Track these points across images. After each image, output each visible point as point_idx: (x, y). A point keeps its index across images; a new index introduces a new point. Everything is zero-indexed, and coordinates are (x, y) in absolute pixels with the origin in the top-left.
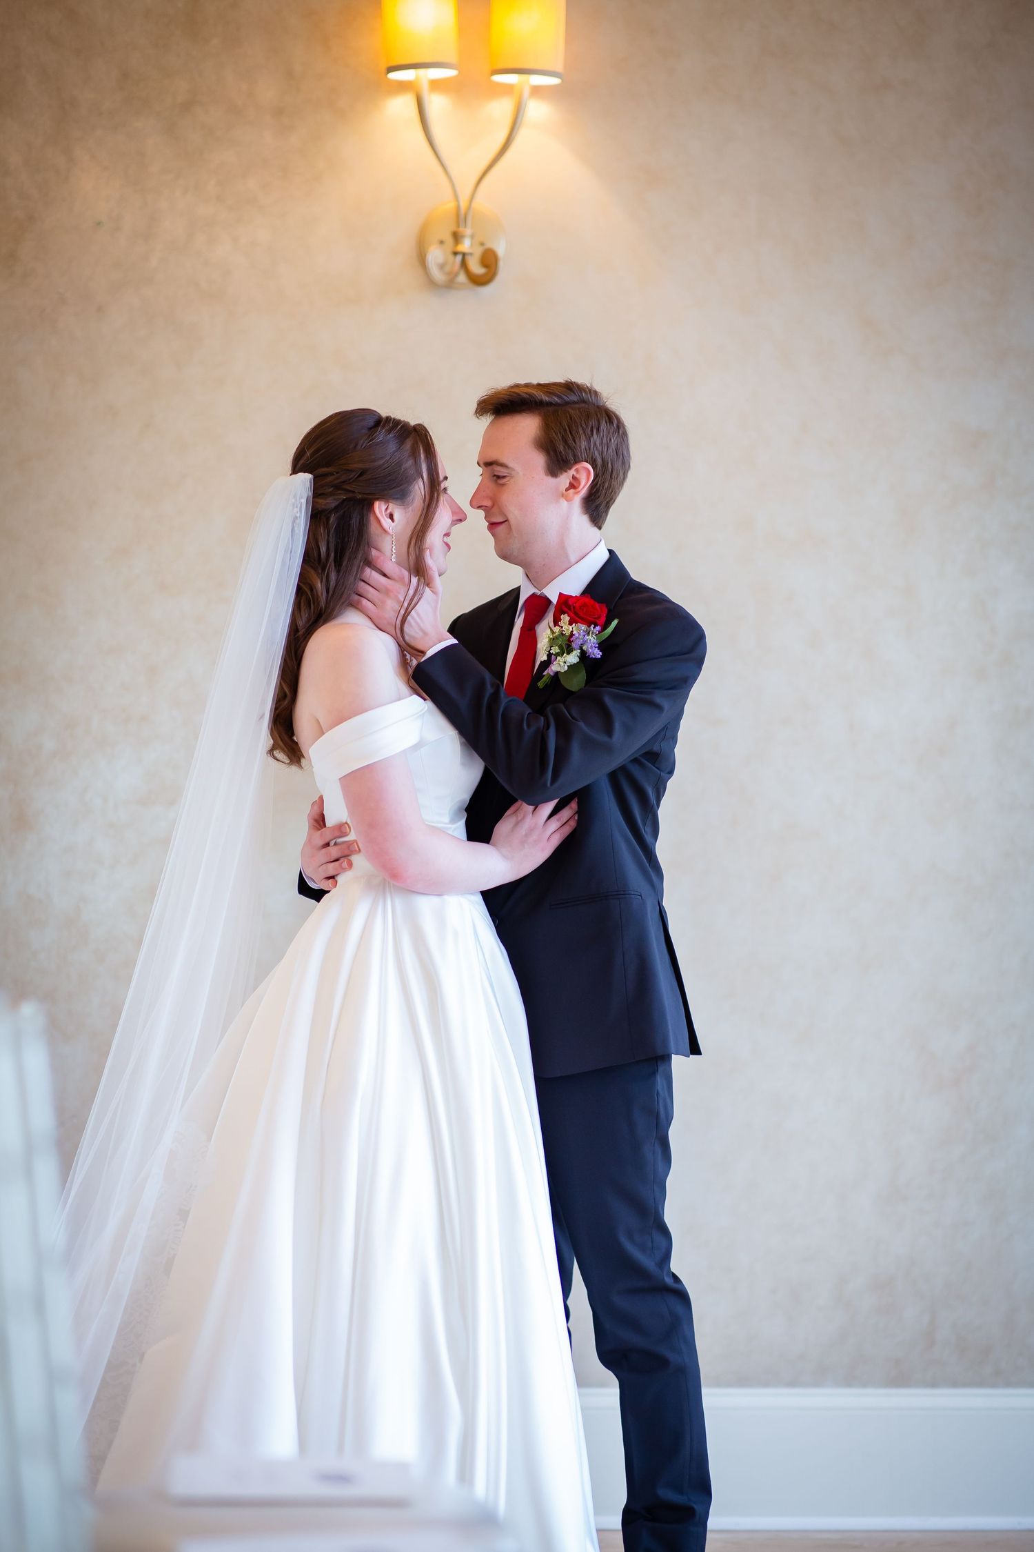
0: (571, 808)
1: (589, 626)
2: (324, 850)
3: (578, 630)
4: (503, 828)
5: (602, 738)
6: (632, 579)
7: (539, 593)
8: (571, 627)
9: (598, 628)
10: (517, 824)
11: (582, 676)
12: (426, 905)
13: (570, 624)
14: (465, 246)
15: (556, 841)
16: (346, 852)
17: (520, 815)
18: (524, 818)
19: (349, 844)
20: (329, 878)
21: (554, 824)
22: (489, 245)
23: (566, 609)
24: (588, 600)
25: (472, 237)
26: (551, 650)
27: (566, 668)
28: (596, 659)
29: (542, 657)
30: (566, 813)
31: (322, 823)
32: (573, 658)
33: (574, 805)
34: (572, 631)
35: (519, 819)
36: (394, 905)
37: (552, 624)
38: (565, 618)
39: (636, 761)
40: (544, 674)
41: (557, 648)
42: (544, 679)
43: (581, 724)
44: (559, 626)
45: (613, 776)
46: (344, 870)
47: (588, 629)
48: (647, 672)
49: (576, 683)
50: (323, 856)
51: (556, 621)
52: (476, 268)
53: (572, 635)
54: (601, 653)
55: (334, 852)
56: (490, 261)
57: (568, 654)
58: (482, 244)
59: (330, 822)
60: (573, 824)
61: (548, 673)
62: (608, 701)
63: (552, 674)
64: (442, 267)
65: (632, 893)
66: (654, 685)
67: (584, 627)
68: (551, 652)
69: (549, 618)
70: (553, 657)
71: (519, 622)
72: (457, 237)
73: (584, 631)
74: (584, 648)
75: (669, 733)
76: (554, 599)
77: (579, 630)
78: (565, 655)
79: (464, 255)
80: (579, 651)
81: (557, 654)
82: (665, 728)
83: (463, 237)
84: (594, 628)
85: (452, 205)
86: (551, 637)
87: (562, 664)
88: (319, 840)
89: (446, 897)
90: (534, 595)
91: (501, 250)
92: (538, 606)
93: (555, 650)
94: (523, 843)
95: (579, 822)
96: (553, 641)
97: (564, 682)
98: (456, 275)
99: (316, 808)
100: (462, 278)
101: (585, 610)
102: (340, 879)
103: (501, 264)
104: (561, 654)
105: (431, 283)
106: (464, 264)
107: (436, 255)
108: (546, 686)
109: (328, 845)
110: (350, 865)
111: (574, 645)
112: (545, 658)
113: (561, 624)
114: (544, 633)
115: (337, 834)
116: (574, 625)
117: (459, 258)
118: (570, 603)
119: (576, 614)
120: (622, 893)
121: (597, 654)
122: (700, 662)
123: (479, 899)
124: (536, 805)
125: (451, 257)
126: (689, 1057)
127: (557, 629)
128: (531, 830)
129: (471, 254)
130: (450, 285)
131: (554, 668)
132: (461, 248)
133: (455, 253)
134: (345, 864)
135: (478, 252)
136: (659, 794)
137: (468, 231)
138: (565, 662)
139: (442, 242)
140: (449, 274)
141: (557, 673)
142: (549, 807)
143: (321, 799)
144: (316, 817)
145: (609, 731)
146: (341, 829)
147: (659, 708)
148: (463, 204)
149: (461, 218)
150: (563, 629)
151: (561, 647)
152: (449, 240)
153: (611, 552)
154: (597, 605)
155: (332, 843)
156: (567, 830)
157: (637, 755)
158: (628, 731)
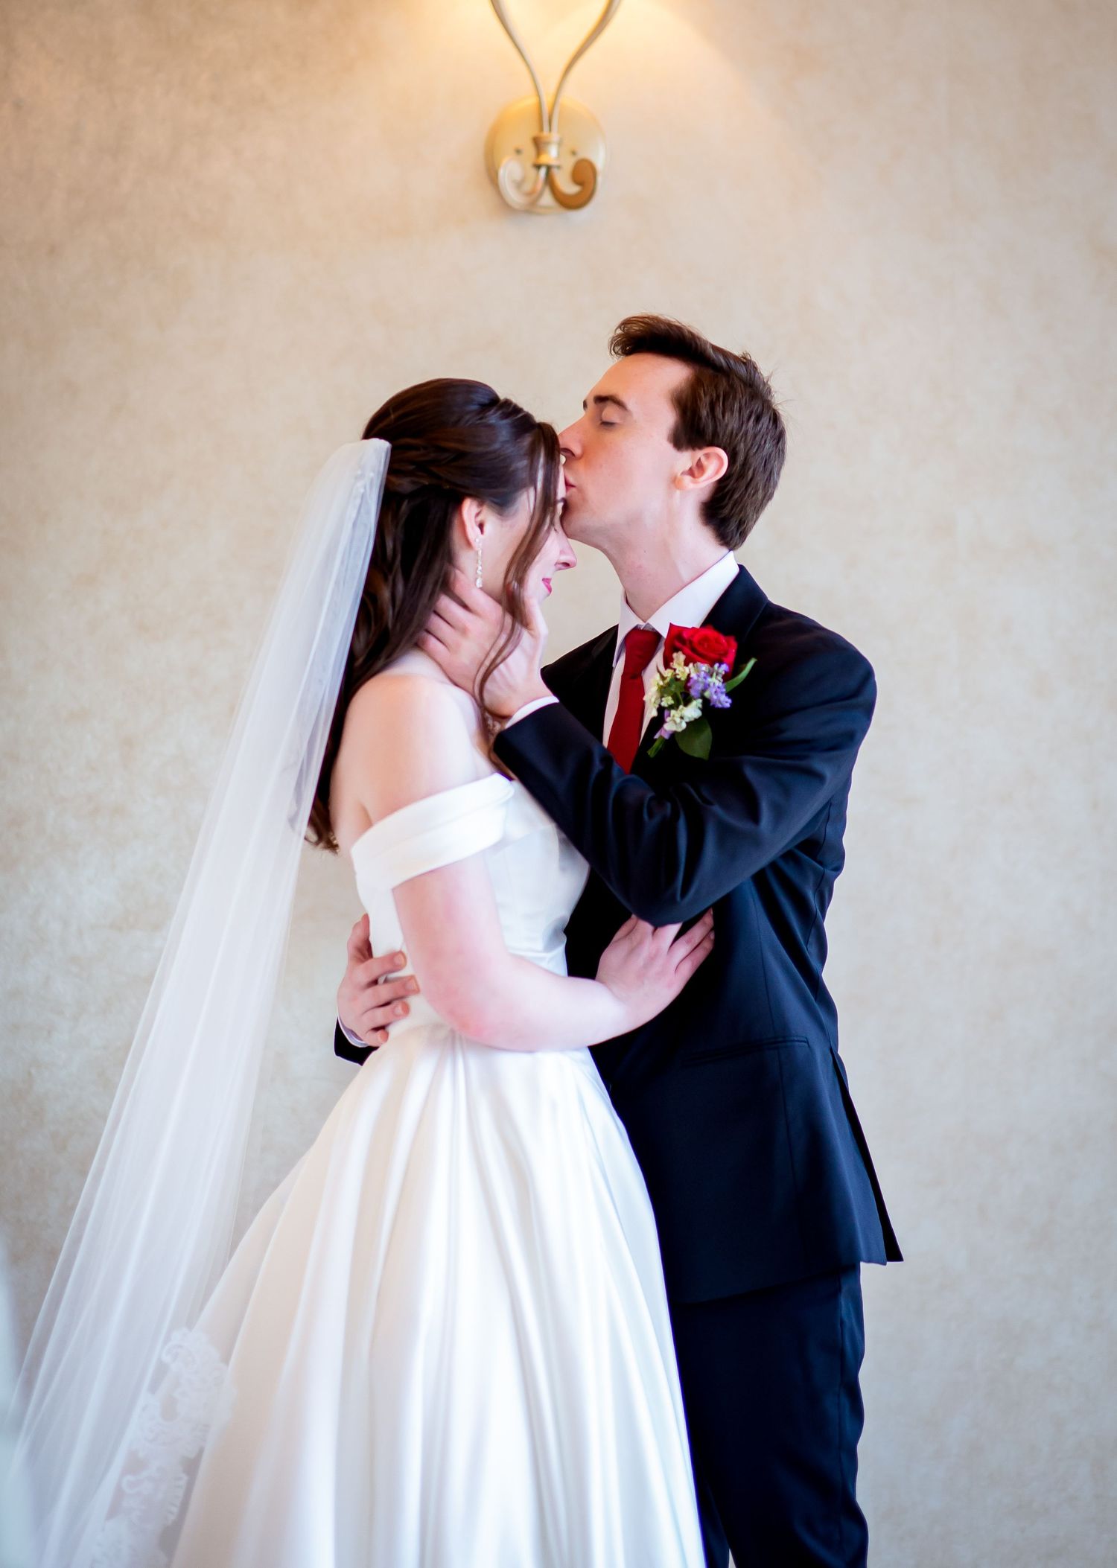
0: (705, 923)
1: (712, 665)
2: (370, 991)
3: (696, 672)
4: (611, 958)
5: (743, 825)
6: (770, 603)
7: (642, 624)
8: (687, 670)
9: (724, 668)
10: (632, 951)
11: (706, 735)
13: (686, 664)
15: (686, 971)
16: (401, 993)
17: (636, 937)
18: (641, 943)
19: (404, 982)
20: (377, 1029)
21: (682, 949)
23: (678, 644)
24: (711, 633)
26: (661, 701)
27: (684, 726)
28: (723, 709)
29: (651, 713)
30: (698, 932)
31: (367, 953)
32: (693, 711)
33: (708, 920)
34: (689, 675)
35: (635, 944)
36: (467, 1066)
37: (662, 668)
38: (679, 657)
39: (789, 855)
40: (657, 736)
41: (670, 698)
42: (656, 744)
43: (716, 808)
44: (671, 668)
45: (759, 879)
46: (398, 1017)
47: (711, 669)
48: (798, 727)
49: (700, 748)
50: (370, 997)
51: (667, 662)
53: (689, 678)
54: (730, 701)
55: (384, 992)
57: (686, 704)
60: (708, 946)
61: (661, 736)
63: (666, 737)
65: (796, 1039)
66: (811, 746)
67: (705, 667)
68: (663, 704)
69: (658, 659)
70: (666, 712)
71: (619, 667)
73: (705, 672)
74: (707, 694)
75: (834, 811)
76: (664, 634)
77: (698, 671)
78: (681, 707)
80: (700, 701)
81: (671, 707)
82: (829, 804)
84: (719, 667)
86: (661, 683)
87: (678, 720)
88: (363, 974)
89: (539, 1055)
90: (636, 629)
92: (643, 643)
93: (668, 701)
94: (641, 976)
95: (717, 943)
96: (663, 691)
97: (683, 746)
99: (360, 932)
101: (706, 646)
102: (394, 1030)
104: (674, 707)
107: (510, 169)
108: (660, 753)
109: (375, 982)
110: (407, 1010)
111: (693, 692)
112: (655, 713)
113: (674, 665)
114: (653, 679)
115: (388, 967)
116: (691, 665)
118: (685, 635)
119: (693, 650)
120: (781, 1039)
121: (725, 702)
122: (868, 710)
123: (587, 1056)
124: (657, 923)
126: (885, 1264)
127: (668, 673)
128: (652, 959)
131: (669, 727)
134: (399, 1010)
136: (824, 899)
138: (682, 718)
141: (674, 735)
143: (366, 918)
144: (360, 944)
145: (753, 816)
146: (394, 960)
150: (677, 672)
151: (675, 697)
153: (740, 567)
154: (723, 639)
155: (381, 980)
156: (701, 955)
157: (791, 847)
158: (779, 812)
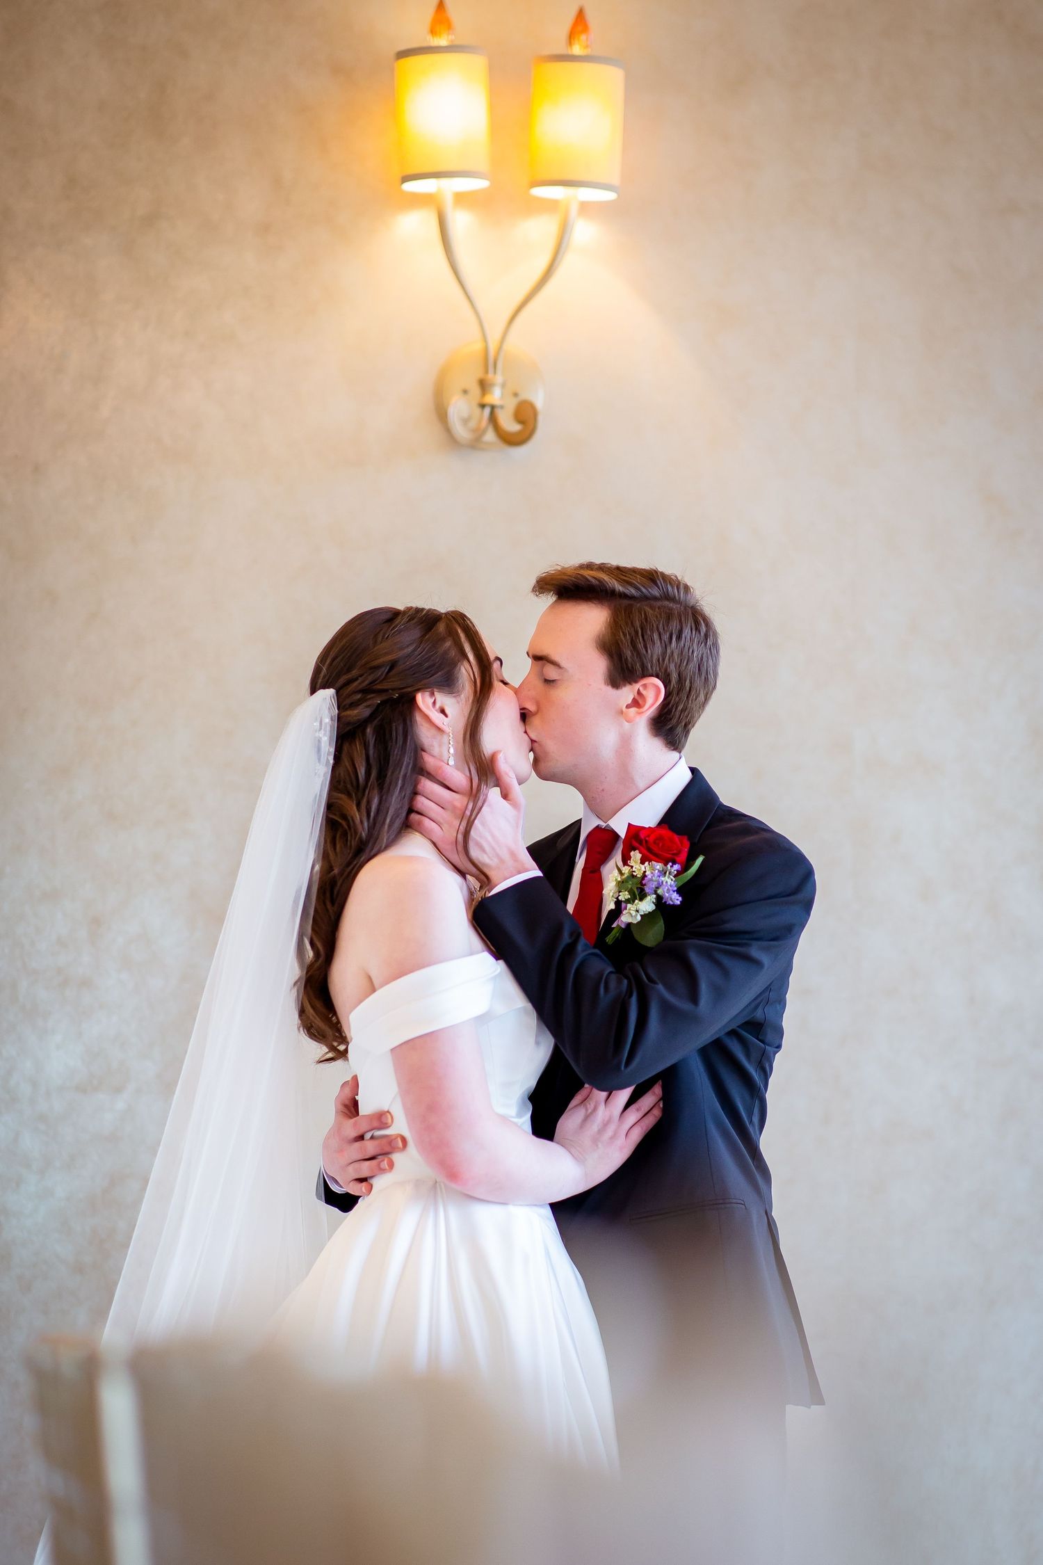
0: (654, 1094)
1: (666, 865)
2: (357, 1144)
3: (651, 870)
4: (569, 1123)
5: (686, 1006)
6: (721, 805)
7: (603, 825)
8: (643, 867)
9: (676, 867)
10: (587, 1118)
11: (659, 927)
12: (486, 1216)
13: (642, 862)
14: (495, 396)
15: (636, 1136)
16: (387, 1149)
17: (591, 1106)
18: (595, 1109)
19: (390, 1140)
20: (362, 1180)
21: (633, 1116)
22: (525, 395)
23: (637, 845)
24: (666, 832)
25: (503, 386)
26: (619, 895)
27: (639, 918)
28: (674, 906)
29: (609, 905)
30: (648, 1100)
31: (353, 1109)
32: (647, 905)
33: (657, 1090)
34: (645, 872)
35: (590, 1111)
36: (449, 1216)
37: (620, 864)
38: (636, 856)
39: (733, 1033)
40: (614, 926)
41: (627, 893)
42: (614, 932)
43: (660, 987)
44: (629, 866)
45: (704, 1052)
46: (382, 1171)
47: (665, 867)
48: (741, 920)
49: (652, 937)
50: (355, 1151)
51: (626, 859)
52: (511, 426)
53: (644, 876)
54: (680, 899)
55: (370, 1147)
56: (527, 416)
57: (641, 900)
58: (516, 395)
59: (364, 1109)
60: (657, 1113)
61: (618, 925)
62: (694, 957)
63: (623, 926)
64: (465, 421)
65: (734, 1201)
66: (751, 936)
67: (659, 866)
68: (620, 898)
69: (617, 857)
70: (623, 905)
71: (580, 863)
72: (484, 386)
73: (659, 871)
74: (660, 892)
75: (775, 994)
76: (622, 833)
77: (653, 869)
78: (637, 901)
79: (493, 407)
80: (655, 896)
81: (628, 901)
82: (768, 989)
83: (492, 385)
84: (671, 867)
85: (478, 346)
86: (619, 879)
87: (634, 913)
88: (350, 1128)
90: (598, 828)
91: (539, 402)
92: (604, 842)
93: (624, 896)
94: (595, 1141)
95: (665, 1111)
96: (621, 885)
97: (637, 936)
98: (484, 432)
99: (347, 1091)
100: (490, 436)
101: (661, 845)
103: (540, 418)
104: (629, 901)
105: (451, 440)
106: (493, 419)
107: (459, 408)
108: (617, 941)
109: (361, 1138)
110: (391, 1165)
111: (647, 890)
112: (612, 906)
113: (632, 863)
114: (611, 875)
115: (376, 1124)
116: (647, 863)
117: (487, 411)
118: (642, 836)
119: (649, 850)
120: (721, 1201)
121: (676, 899)
122: (808, 905)
123: (548, 1212)
124: (610, 1090)
125: (477, 411)
126: (809, 1408)
127: (626, 870)
128: (606, 1125)
129: (502, 407)
130: (475, 444)
131: (625, 918)
132: (489, 399)
133: (483, 406)
134: (385, 1164)
135: (511, 405)
136: (766, 1073)
137: (499, 379)
138: (637, 911)
139: (465, 392)
140: (474, 431)
141: (629, 925)
142: (624, 1095)
143: (355, 1079)
144: (347, 1102)
145: (694, 997)
146: (381, 1119)
147: (758, 963)
148: (493, 347)
149: (488, 362)
150: (634, 869)
151: (631, 892)
152: (475, 390)
153: (693, 770)
154: (676, 837)
155: (368, 1136)
156: (650, 1121)
158: (719, 994)
